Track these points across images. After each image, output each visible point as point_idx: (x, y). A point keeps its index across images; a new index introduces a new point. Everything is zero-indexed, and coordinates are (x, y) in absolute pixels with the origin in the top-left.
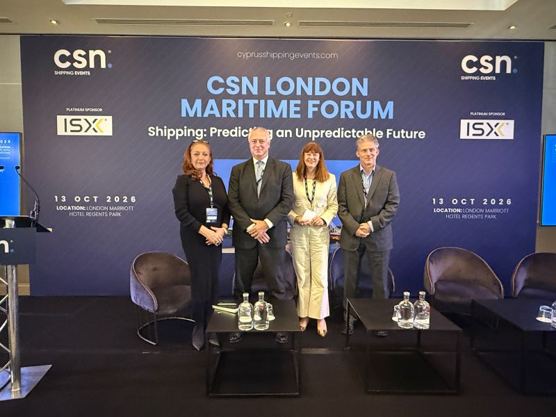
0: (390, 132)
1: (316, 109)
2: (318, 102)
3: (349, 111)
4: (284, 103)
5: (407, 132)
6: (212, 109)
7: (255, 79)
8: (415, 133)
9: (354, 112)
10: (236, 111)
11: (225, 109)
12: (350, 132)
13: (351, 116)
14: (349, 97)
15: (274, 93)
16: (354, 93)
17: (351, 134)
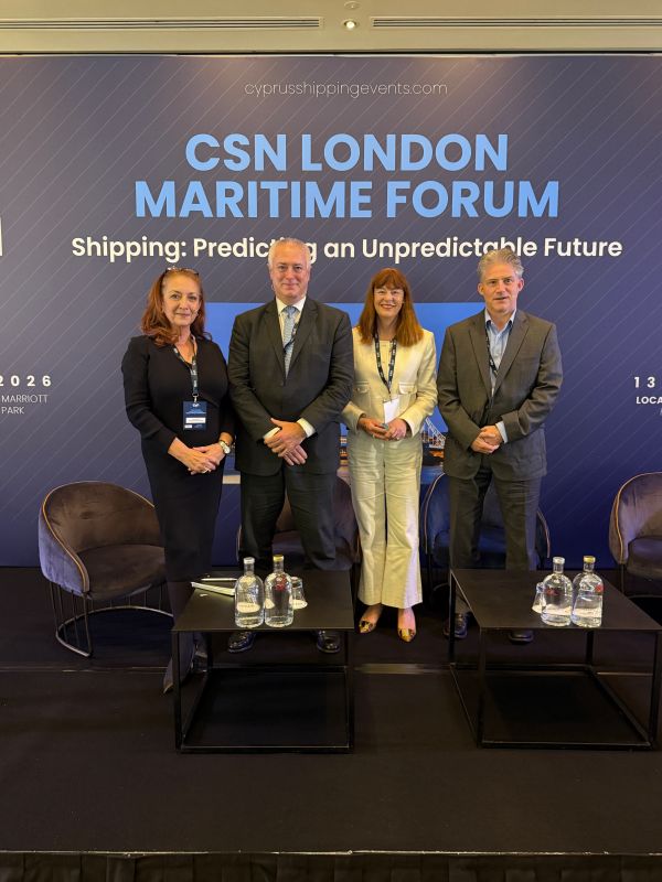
0: (551, 243)
1: (403, 199)
2: (406, 185)
3: (468, 203)
4: (339, 187)
5: (585, 244)
6: (196, 201)
7: (282, 139)
8: (602, 245)
9: (479, 205)
10: (243, 205)
11: (221, 200)
12: (470, 245)
13: (472, 213)
14: (469, 173)
15: (318, 167)
16: (480, 166)
17: (473, 249)
